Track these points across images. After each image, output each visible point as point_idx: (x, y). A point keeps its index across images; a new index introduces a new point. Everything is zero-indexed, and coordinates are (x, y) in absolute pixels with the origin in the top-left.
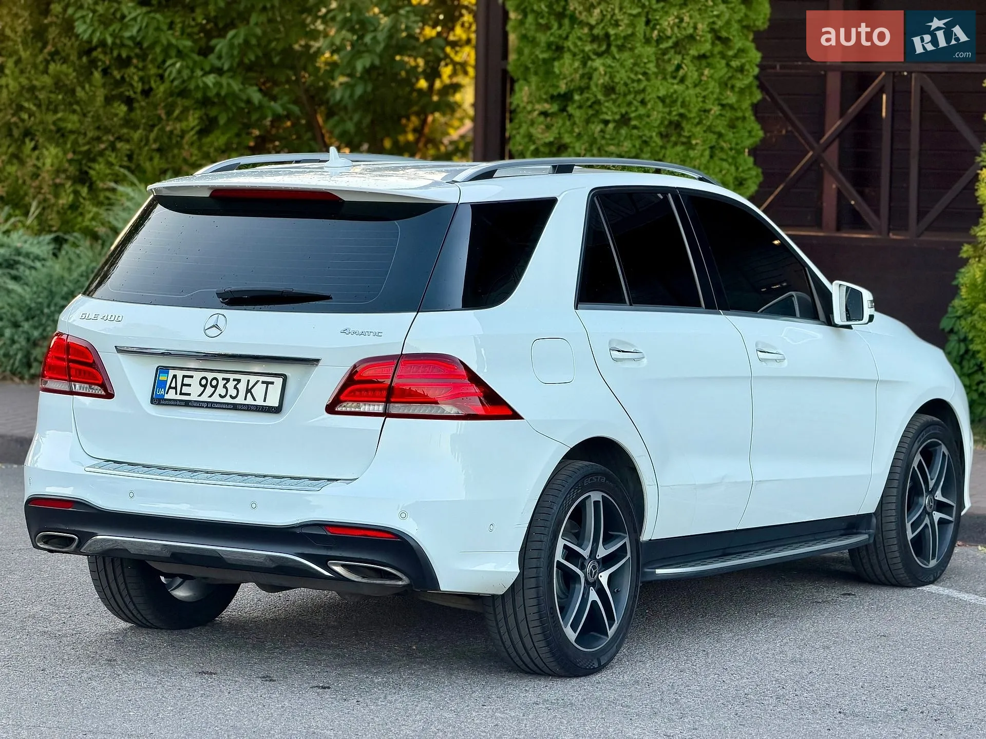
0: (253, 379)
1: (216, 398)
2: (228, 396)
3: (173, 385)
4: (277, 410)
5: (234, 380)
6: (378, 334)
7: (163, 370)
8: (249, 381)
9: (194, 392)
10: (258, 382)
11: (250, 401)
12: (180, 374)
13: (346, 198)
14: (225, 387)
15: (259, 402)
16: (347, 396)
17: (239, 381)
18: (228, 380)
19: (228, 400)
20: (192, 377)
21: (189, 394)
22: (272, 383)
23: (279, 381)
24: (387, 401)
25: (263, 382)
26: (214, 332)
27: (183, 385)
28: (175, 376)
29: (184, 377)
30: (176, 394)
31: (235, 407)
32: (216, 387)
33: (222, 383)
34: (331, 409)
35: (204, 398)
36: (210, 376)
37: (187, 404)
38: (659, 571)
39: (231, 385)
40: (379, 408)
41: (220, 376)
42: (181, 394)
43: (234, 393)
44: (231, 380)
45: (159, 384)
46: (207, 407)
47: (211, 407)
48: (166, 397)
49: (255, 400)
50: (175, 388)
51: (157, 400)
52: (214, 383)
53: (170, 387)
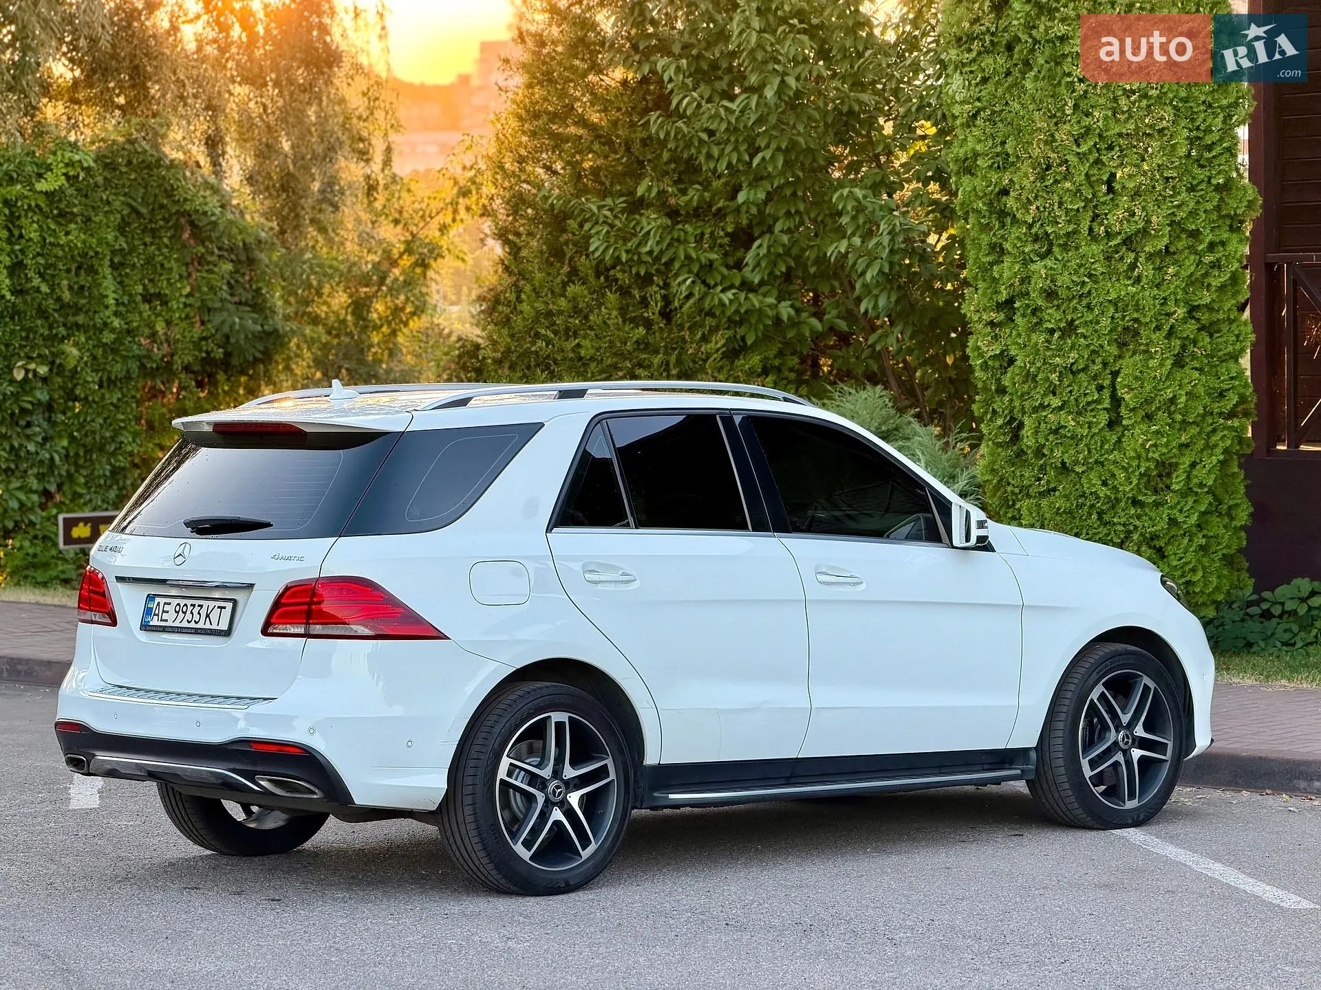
0: (212, 604)
1: (185, 624)
2: (193, 621)
3: (157, 612)
4: (227, 633)
5: (198, 606)
6: (301, 559)
7: (151, 598)
8: (208, 606)
9: (171, 619)
10: (215, 607)
11: (208, 626)
12: (162, 601)
13: (307, 429)
14: (192, 613)
15: (214, 627)
16: (277, 618)
17: (201, 606)
18: (193, 606)
19: (192, 625)
20: (170, 604)
21: (167, 621)
22: (225, 608)
23: (229, 605)
24: (307, 623)
25: (218, 607)
26: (180, 559)
27: (163, 611)
28: (159, 604)
29: (165, 604)
30: (158, 620)
31: (197, 632)
32: (185, 613)
33: (190, 608)
34: (265, 632)
35: (177, 624)
36: (182, 602)
37: (164, 629)
38: (671, 796)
39: (196, 611)
40: (301, 630)
41: (189, 602)
42: (161, 620)
43: (196, 617)
44: (196, 606)
45: (148, 611)
46: (178, 632)
47: (180, 632)
48: (151, 623)
49: (211, 624)
50: (158, 615)
51: (145, 627)
52: (184, 609)
53: (155, 614)
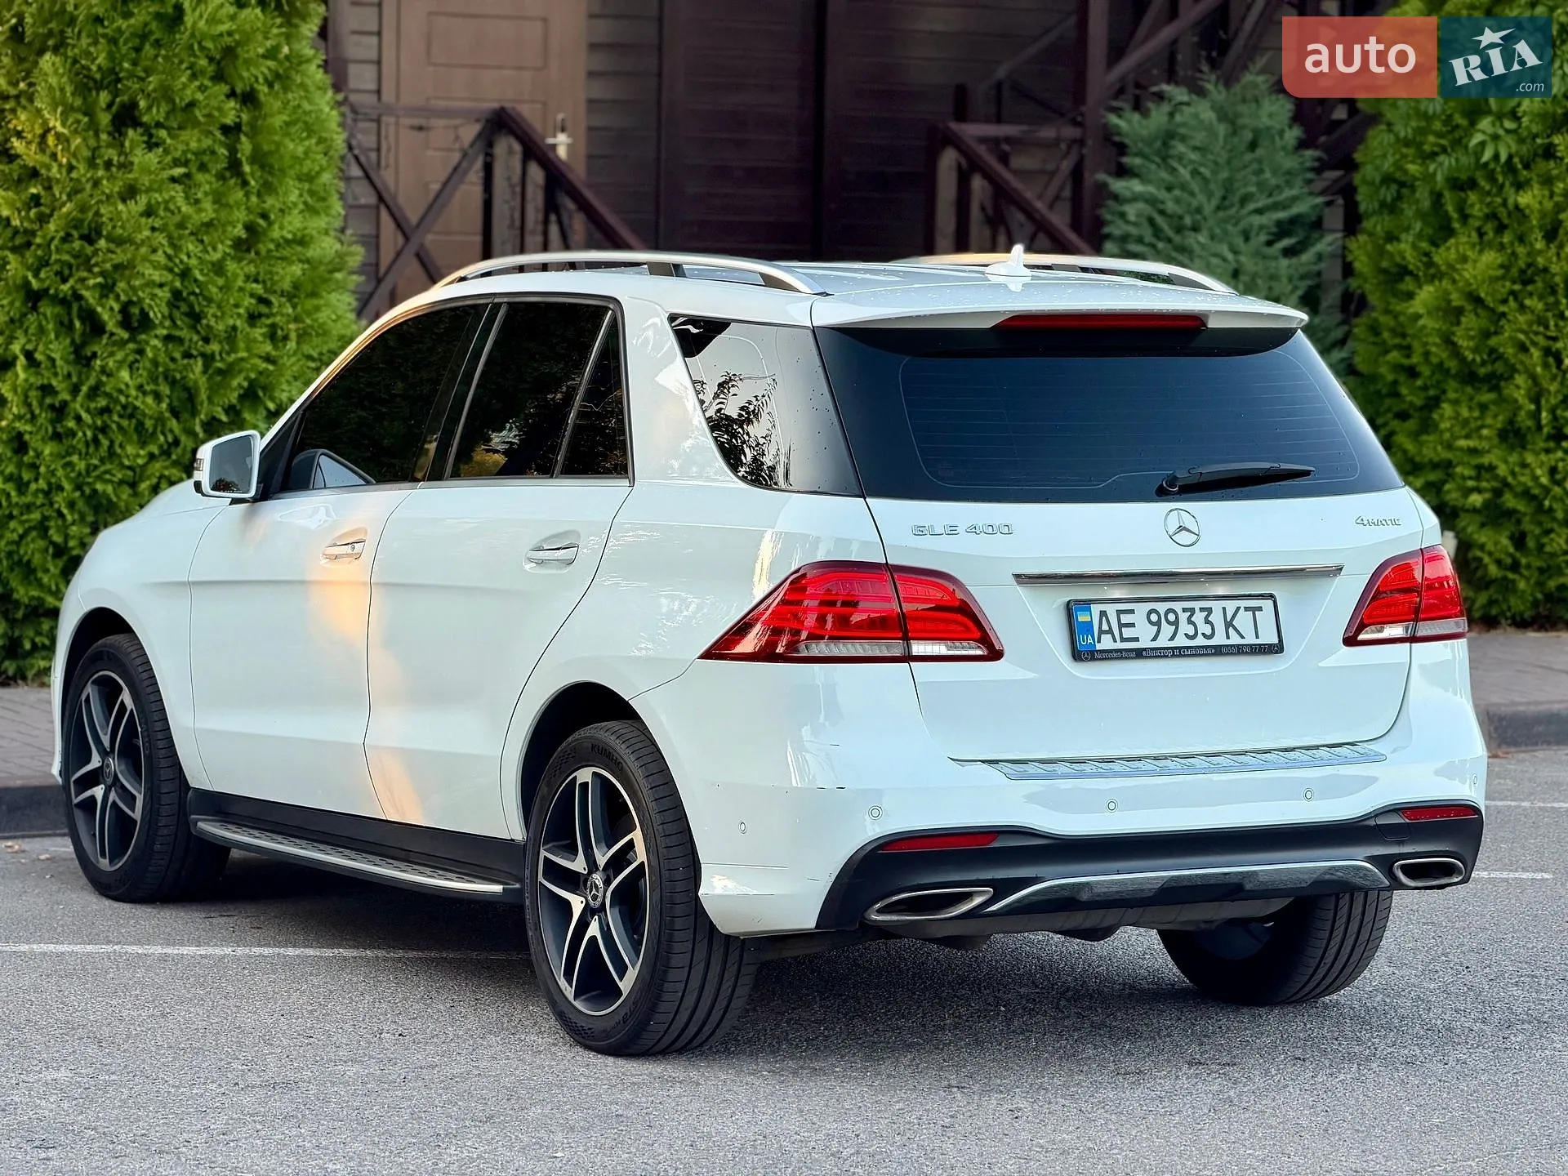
0: (1231, 606)
1: (1181, 641)
2: (1200, 635)
3: (1105, 627)
4: (1276, 649)
5: (1202, 610)
6: (1395, 523)
8: (1224, 609)
9: (1143, 633)
10: (1238, 608)
11: (1235, 640)
12: (1111, 609)
14: (1188, 622)
15: (1250, 639)
16: (1370, 616)
17: (1210, 610)
18: (1192, 611)
19: (1200, 641)
20: (1132, 612)
21: (1137, 640)
22: (1260, 609)
23: (1268, 605)
24: (1418, 619)
25: (1246, 609)
27: (1121, 626)
28: (1103, 614)
29: (1119, 612)
30: (1115, 641)
31: (1218, 651)
32: (1176, 623)
33: (1183, 617)
34: (1350, 641)
35: (1163, 642)
36: (1162, 607)
37: (1139, 654)
39: (1199, 618)
41: (1178, 606)
42: (1123, 640)
43: (1207, 630)
44: (1197, 610)
46: (1174, 656)
47: (1180, 656)
48: (1099, 647)
49: (1243, 637)
50: (1110, 631)
51: (1079, 655)
52: (1171, 617)
53: (1101, 632)
